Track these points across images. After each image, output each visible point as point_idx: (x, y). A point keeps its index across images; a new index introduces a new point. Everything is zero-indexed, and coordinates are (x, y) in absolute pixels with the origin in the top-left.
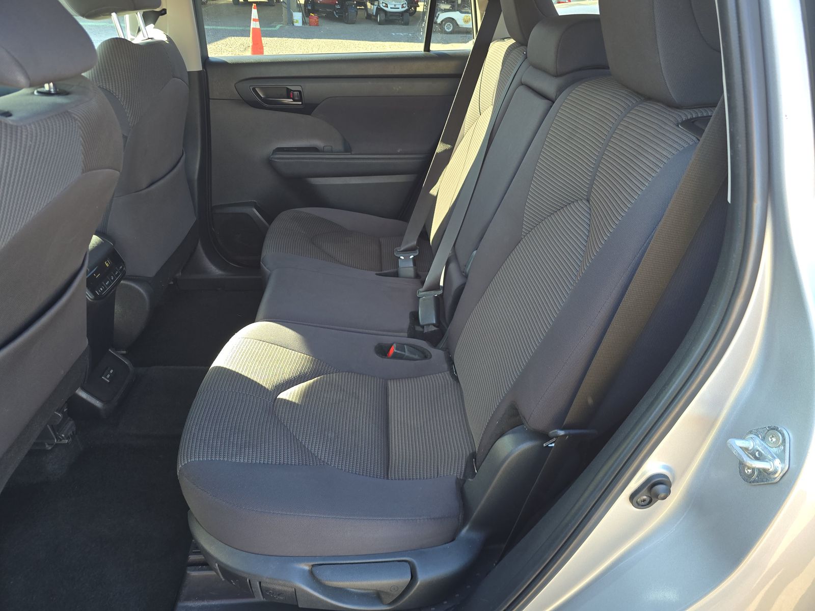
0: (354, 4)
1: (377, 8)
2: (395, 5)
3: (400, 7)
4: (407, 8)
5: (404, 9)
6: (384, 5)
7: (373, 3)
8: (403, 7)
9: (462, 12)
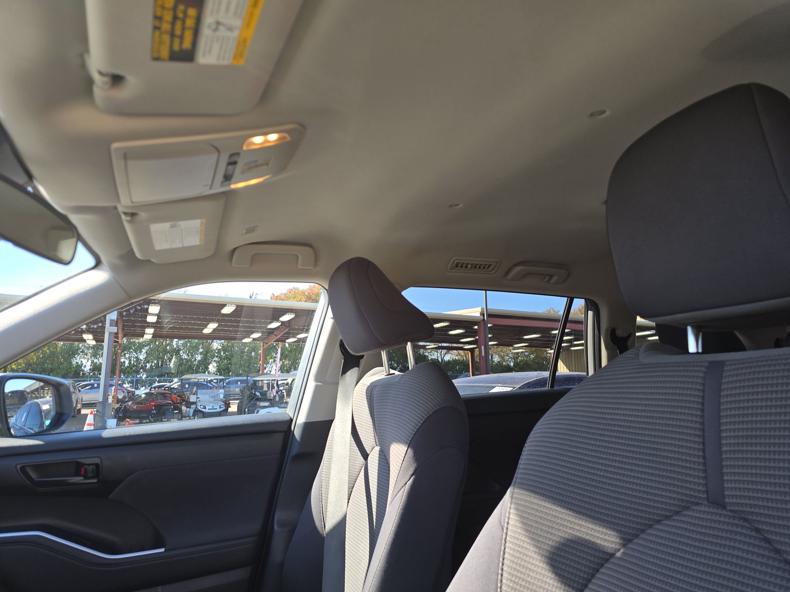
0: (171, 408)
1: (195, 410)
2: (213, 407)
3: (218, 407)
4: (224, 408)
5: (221, 409)
6: (202, 407)
7: (189, 406)
8: (220, 408)
9: (280, 408)
